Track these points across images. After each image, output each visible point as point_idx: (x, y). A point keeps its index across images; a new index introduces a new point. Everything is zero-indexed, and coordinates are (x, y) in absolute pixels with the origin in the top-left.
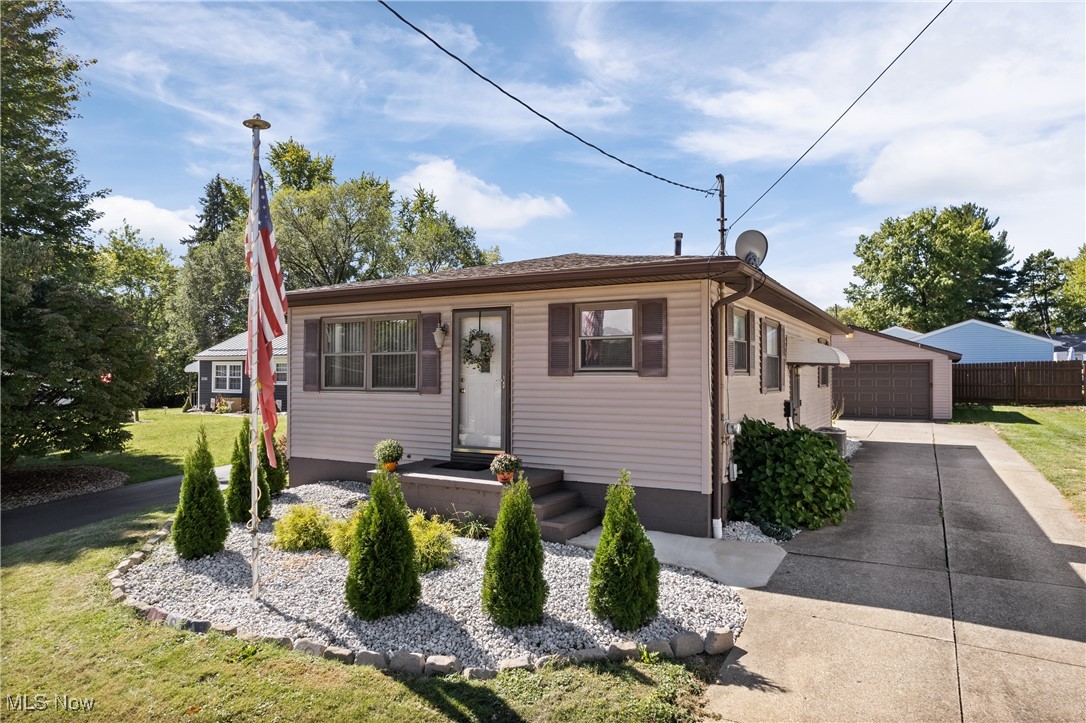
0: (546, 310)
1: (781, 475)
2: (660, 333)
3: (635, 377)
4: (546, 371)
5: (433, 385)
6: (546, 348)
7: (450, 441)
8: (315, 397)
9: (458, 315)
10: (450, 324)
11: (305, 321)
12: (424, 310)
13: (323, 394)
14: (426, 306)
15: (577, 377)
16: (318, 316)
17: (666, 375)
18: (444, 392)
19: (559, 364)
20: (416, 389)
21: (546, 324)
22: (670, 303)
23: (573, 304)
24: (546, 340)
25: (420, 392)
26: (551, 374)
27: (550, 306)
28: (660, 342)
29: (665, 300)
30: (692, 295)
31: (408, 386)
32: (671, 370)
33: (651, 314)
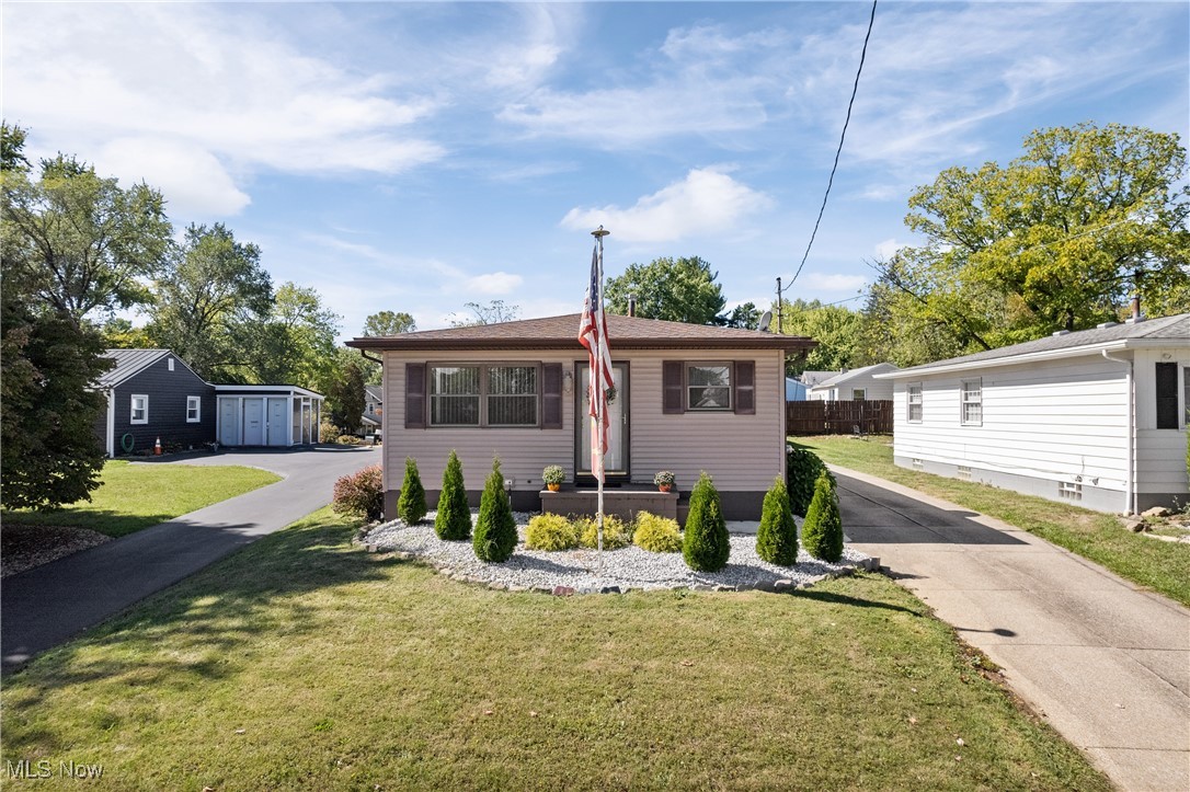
0: (661, 364)
2: (751, 384)
3: (732, 415)
4: (661, 411)
5: (554, 420)
6: (661, 394)
7: (572, 466)
8: (418, 434)
9: (579, 365)
10: (573, 373)
11: (407, 364)
12: (545, 360)
13: (428, 431)
14: (548, 357)
15: (686, 415)
16: (423, 361)
17: (754, 413)
18: (565, 427)
19: (672, 404)
20: (537, 425)
21: (661, 376)
22: (757, 365)
23: (683, 361)
24: (660, 387)
25: (542, 428)
26: (664, 413)
27: (664, 362)
28: (751, 391)
29: (754, 362)
30: (772, 359)
31: (529, 423)
32: (757, 410)
33: (744, 371)
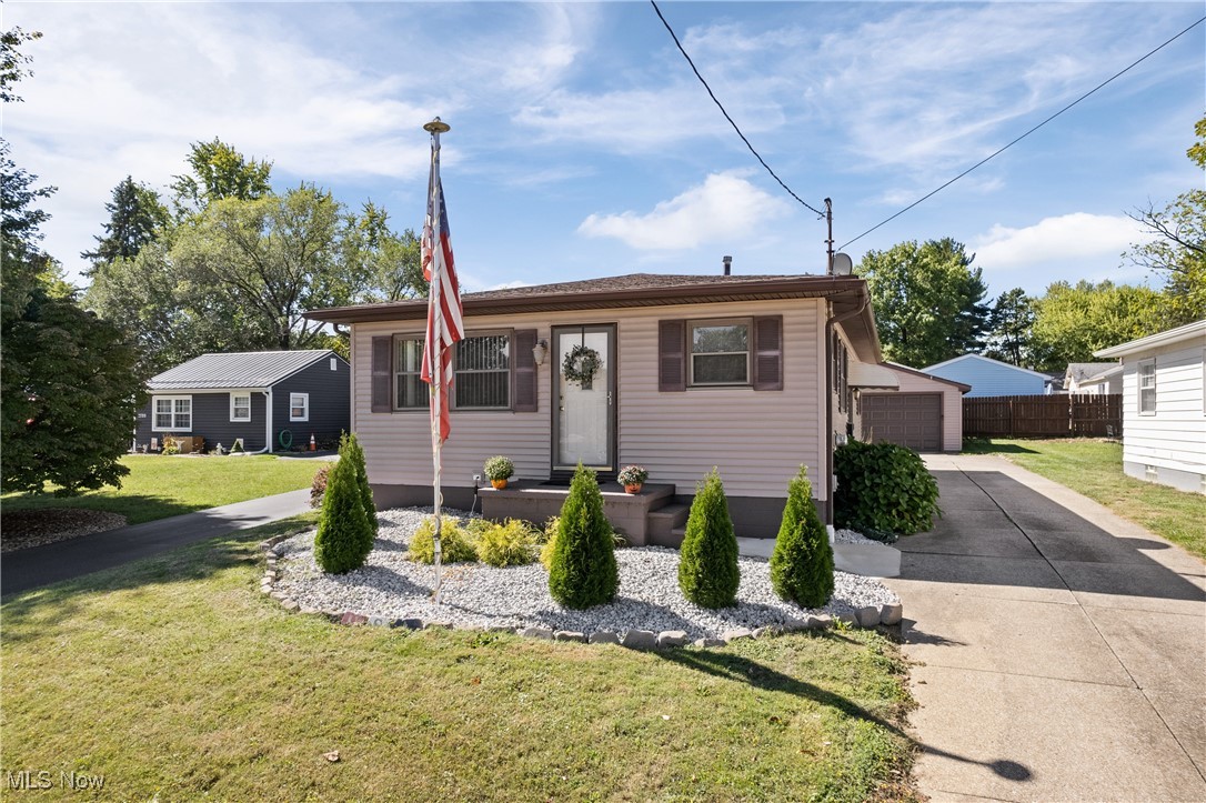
0: (656, 326)
1: (878, 485)
2: (776, 348)
3: (750, 391)
4: (656, 386)
5: (529, 402)
6: (656, 364)
7: (549, 460)
8: (385, 418)
9: (556, 331)
10: (548, 341)
11: (373, 338)
12: (517, 326)
13: (395, 416)
14: (521, 322)
15: (690, 392)
16: (389, 333)
17: (781, 389)
18: (541, 410)
19: (670, 378)
20: (509, 407)
21: (656, 341)
22: (785, 320)
23: (685, 320)
24: (655, 356)
25: (514, 410)
26: (661, 389)
27: (660, 322)
28: (776, 357)
29: (781, 317)
30: (808, 312)
31: (500, 404)
32: (786, 384)
33: (769, 330)
